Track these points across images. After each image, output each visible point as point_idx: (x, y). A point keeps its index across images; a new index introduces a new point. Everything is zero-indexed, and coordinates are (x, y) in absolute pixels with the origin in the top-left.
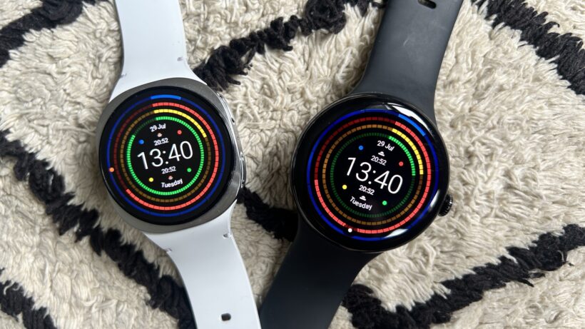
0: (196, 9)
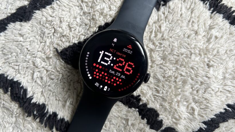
0: (88, 10)
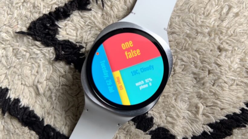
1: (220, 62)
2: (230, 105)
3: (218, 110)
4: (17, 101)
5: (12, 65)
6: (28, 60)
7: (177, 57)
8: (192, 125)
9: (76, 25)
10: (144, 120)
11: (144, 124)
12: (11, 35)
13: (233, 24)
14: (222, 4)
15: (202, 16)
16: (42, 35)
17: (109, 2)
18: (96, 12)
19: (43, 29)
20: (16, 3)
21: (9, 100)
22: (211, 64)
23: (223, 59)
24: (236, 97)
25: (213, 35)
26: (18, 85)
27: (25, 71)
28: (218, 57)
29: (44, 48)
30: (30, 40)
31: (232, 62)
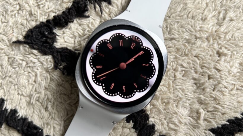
1: (220, 67)
2: (231, 109)
3: (220, 115)
4: (14, 112)
5: (7, 75)
6: (24, 69)
7: (178, 63)
8: (193, 131)
9: (74, 33)
10: (145, 127)
11: (146, 132)
12: (6, 44)
13: (231, 29)
14: (218, 9)
15: (200, 21)
16: (39, 44)
17: (107, 9)
18: (94, 20)
19: (40, 37)
20: (11, 10)
21: (5, 111)
22: (210, 69)
23: (223, 64)
24: (237, 102)
25: (211, 40)
26: (15, 95)
27: (21, 80)
28: (218, 62)
29: (42, 57)
30: (27, 49)
31: (231, 67)
